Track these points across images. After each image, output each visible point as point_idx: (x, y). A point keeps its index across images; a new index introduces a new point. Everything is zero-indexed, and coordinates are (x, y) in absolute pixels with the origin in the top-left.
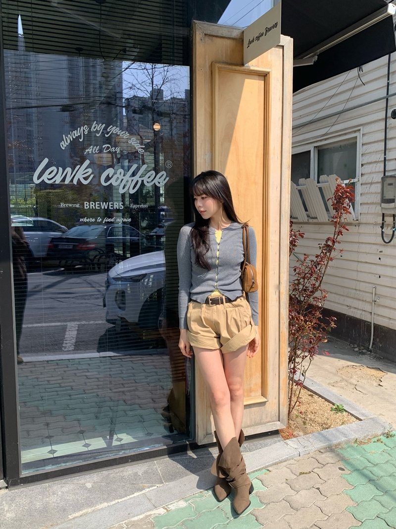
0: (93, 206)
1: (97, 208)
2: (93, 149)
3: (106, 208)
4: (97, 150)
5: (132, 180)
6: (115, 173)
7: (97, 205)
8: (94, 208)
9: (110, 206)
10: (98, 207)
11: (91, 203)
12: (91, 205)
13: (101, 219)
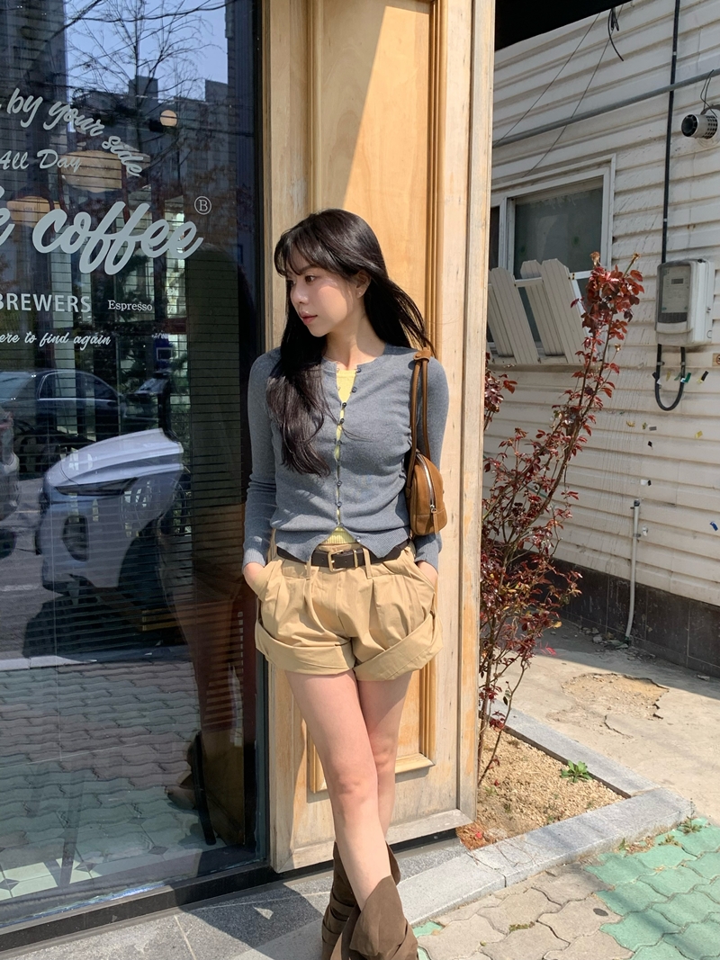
0: (14, 302)
1: (23, 308)
2: (11, 158)
3: (47, 309)
4: (22, 162)
5: (112, 242)
6: (70, 221)
7: (23, 302)
8: (16, 308)
9: (57, 303)
10: (27, 305)
11: (8, 295)
12: (9, 302)
13: (34, 338)
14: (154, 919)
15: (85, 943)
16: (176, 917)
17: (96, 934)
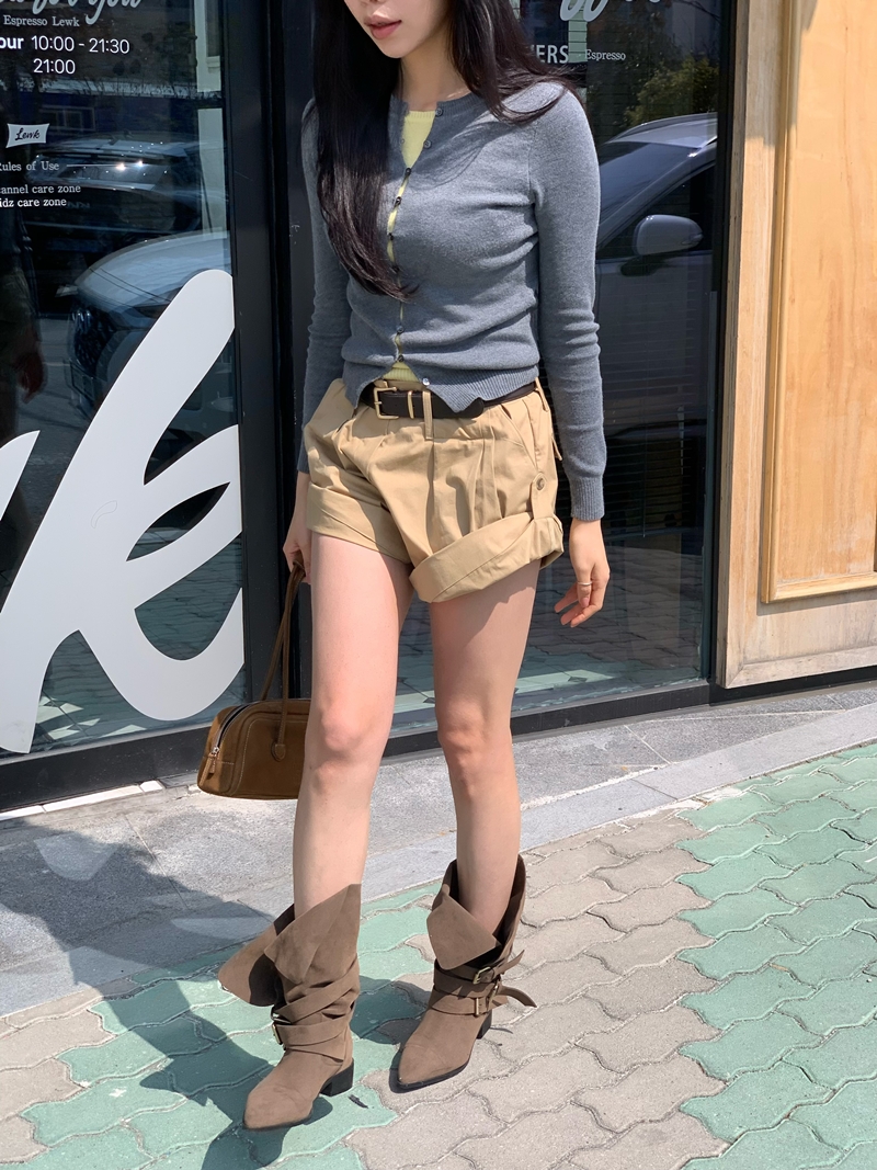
14: (606, 727)
15: (543, 742)
16: (626, 726)
17: (551, 736)
